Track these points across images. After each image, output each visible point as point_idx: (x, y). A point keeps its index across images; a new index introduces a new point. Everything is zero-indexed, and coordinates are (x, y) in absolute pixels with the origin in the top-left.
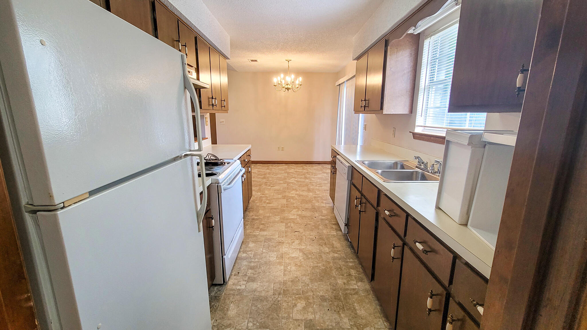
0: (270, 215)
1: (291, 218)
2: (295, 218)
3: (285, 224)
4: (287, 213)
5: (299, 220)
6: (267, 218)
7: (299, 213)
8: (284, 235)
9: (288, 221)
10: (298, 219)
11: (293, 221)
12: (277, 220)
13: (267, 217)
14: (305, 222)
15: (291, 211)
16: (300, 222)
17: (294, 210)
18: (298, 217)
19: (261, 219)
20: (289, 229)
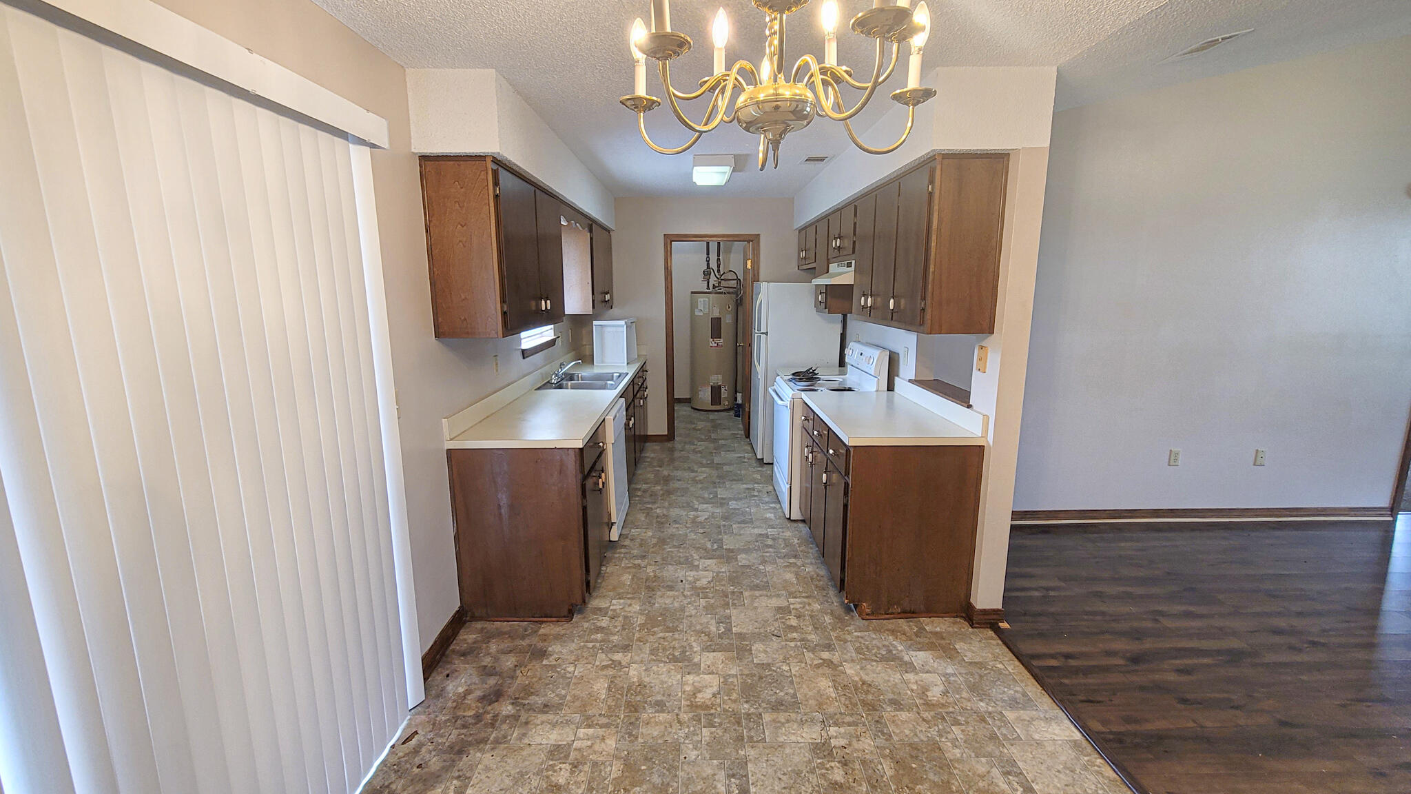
0: (762, 567)
1: (714, 560)
2: (703, 560)
3: (724, 547)
4: (723, 572)
5: (694, 555)
6: (767, 559)
7: (692, 573)
8: (722, 528)
9: (718, 553)
10: (696, 557)
11: (709, 555)
12: (744, 556)
13: (766, 561)
14: (681, 551)
15: (712, 581)
16: (693, 552)
17: (704, 582)
18: (696, 563)
19: (779, 558)
20: (716, 537)
